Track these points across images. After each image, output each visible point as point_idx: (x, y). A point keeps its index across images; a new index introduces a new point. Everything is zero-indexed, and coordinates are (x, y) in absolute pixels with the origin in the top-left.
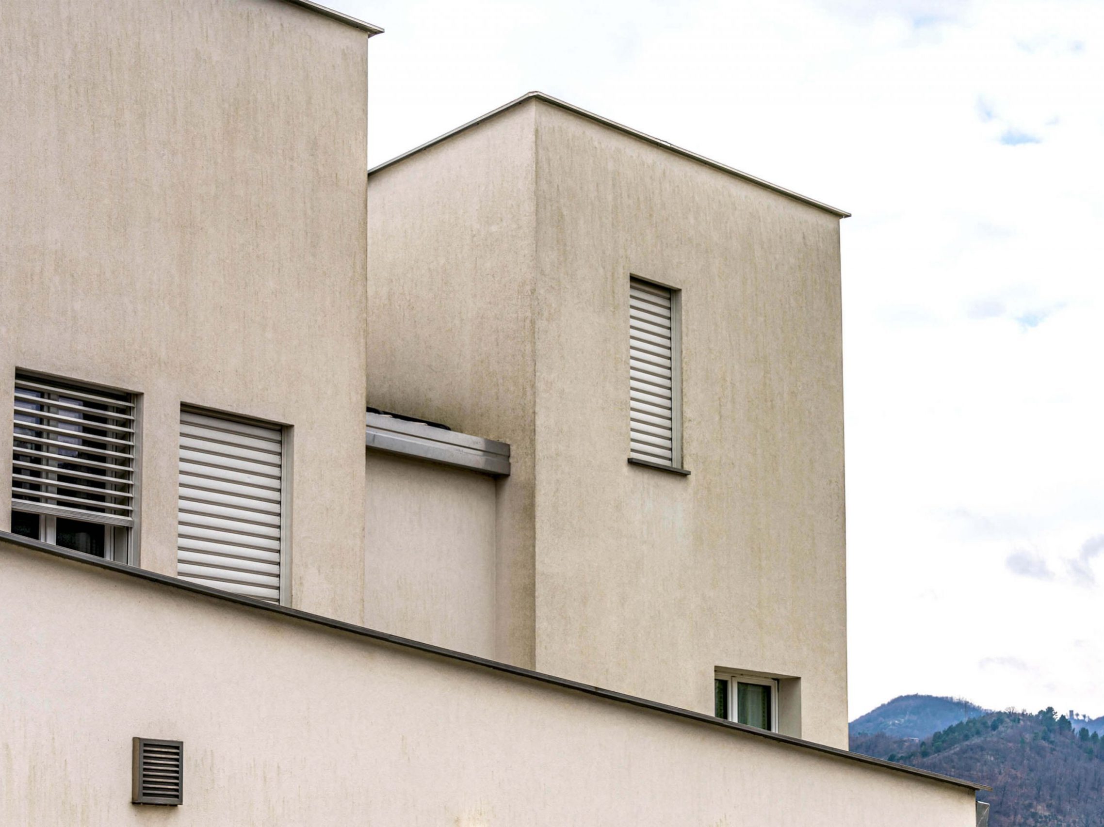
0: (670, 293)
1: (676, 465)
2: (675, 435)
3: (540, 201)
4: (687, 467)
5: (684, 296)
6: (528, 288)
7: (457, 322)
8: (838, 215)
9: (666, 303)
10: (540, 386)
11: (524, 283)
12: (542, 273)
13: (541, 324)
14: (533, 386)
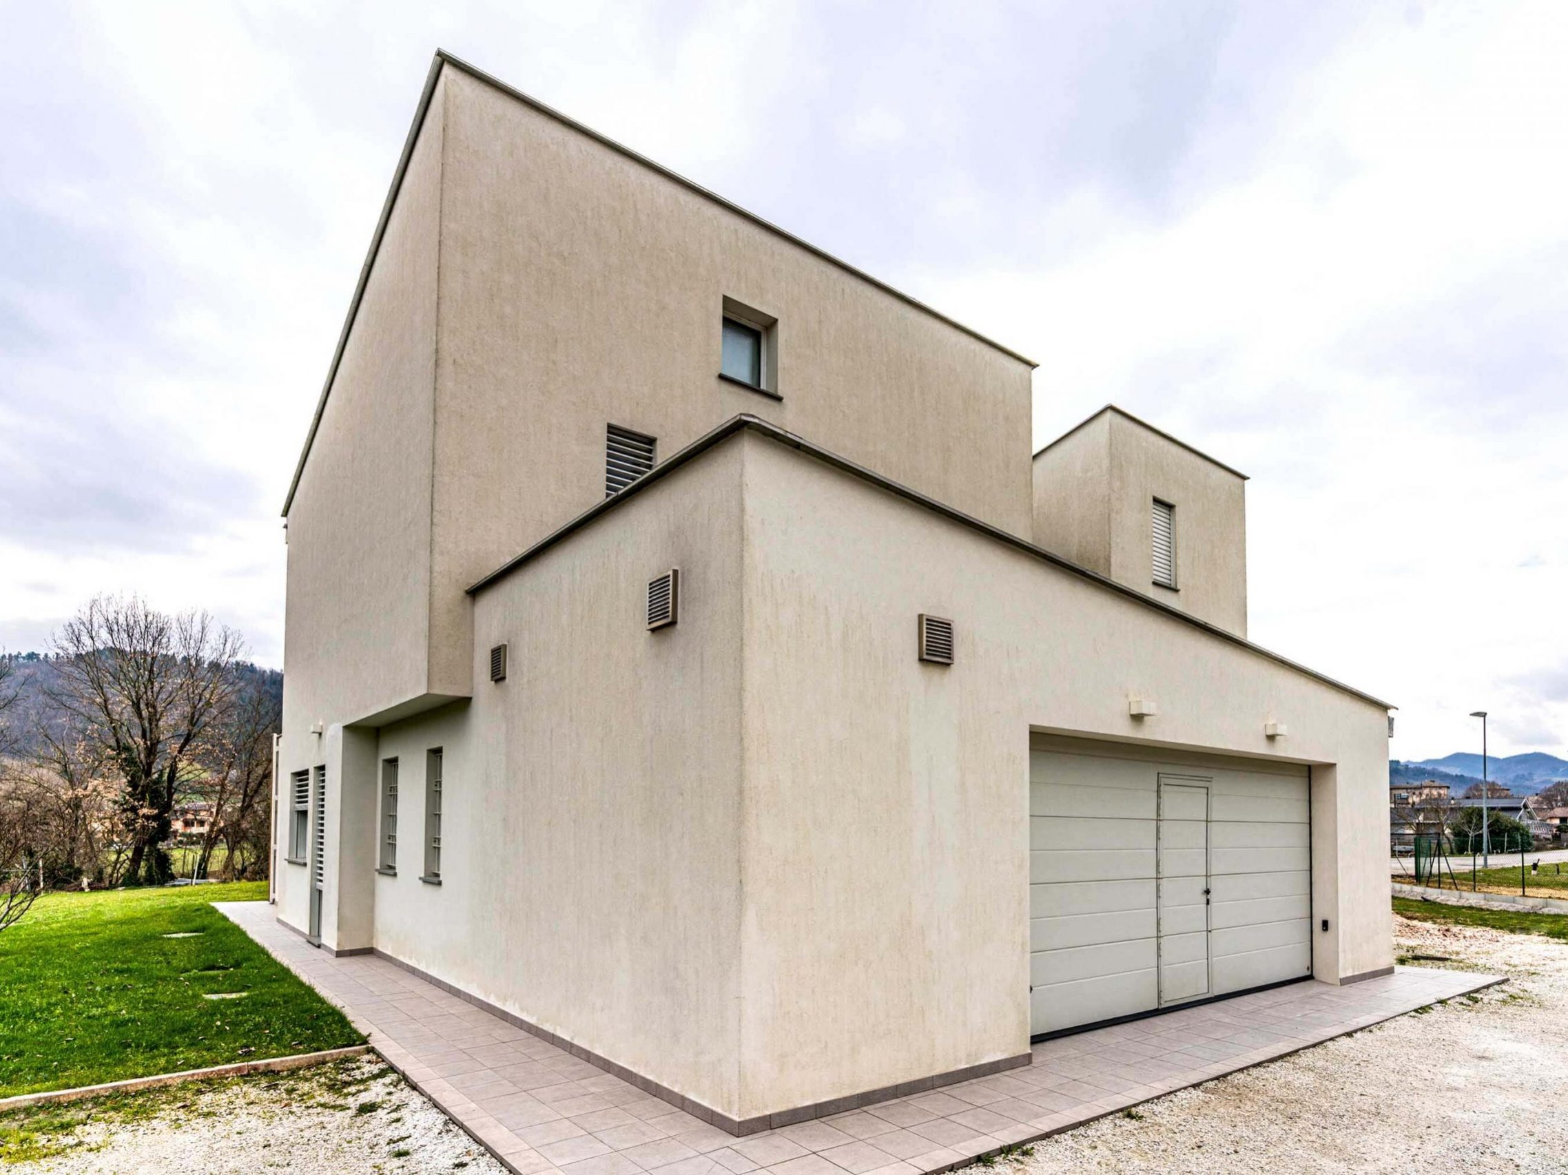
0: (1170, 507)
1: (1173, 586)
2: (1173, 573)
3: (1112, 457)
4: (1178, 587)
5: (1177, 509)
6: (1107, 499)
7: (1071, 520)
8: (1244, 478)
9: (1168, 512)
10: (1113, 545)
11: (1104, 496)
12: (1113, 491)
13: (1113, 515)
14: (1110, 544)
